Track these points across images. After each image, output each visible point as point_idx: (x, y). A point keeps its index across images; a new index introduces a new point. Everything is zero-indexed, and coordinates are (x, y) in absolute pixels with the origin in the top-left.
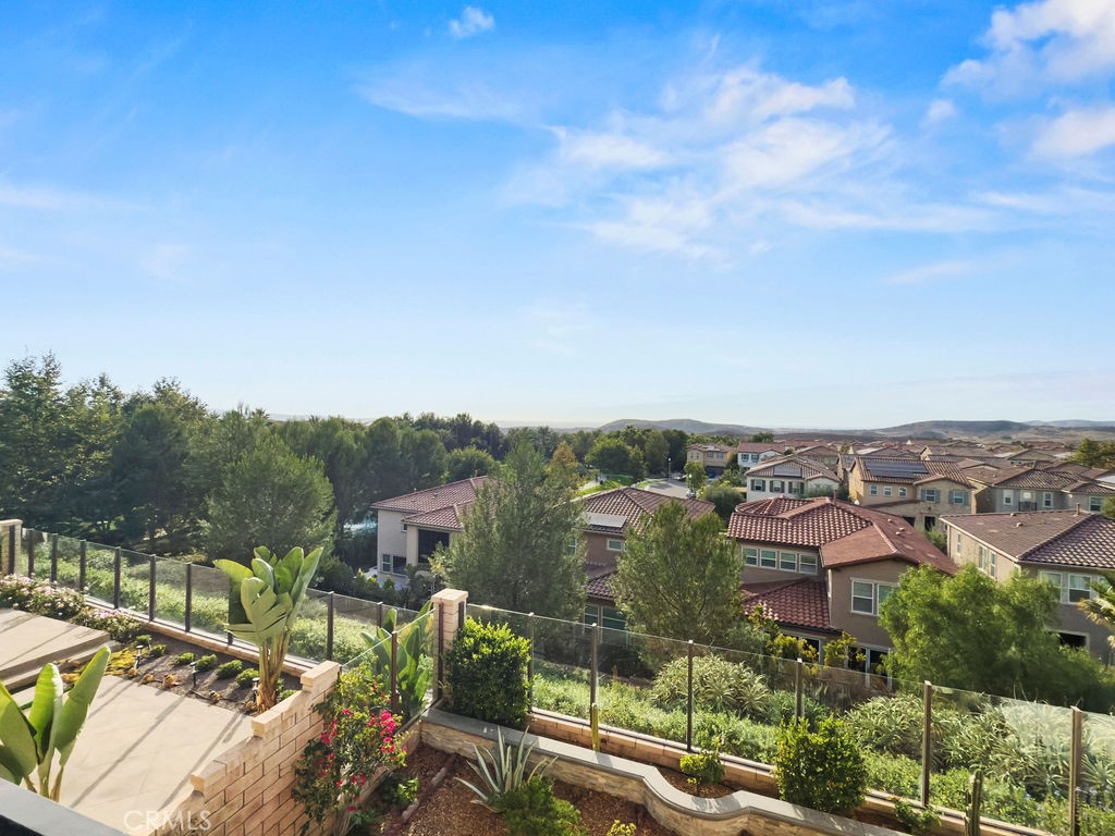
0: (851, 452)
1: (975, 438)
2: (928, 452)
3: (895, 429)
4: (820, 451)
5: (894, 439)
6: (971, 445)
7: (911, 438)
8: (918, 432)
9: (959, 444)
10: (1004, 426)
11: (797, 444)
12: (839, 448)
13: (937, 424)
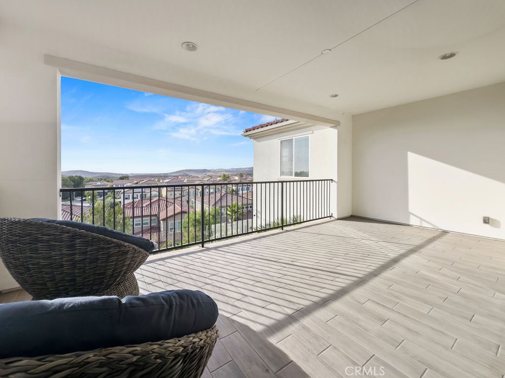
0: (161, 181)
1: (198, 175)
2: (186, 180)
3: (174, 172)
4: (150, 182)
5: (174, 176)
6: (197, 177)
7: (180, 175)
8: (182, 174)
9: (194, 177)
10: (205, 171)
11: (139, 180)
12: (157, 180)
13: (187, 171)
